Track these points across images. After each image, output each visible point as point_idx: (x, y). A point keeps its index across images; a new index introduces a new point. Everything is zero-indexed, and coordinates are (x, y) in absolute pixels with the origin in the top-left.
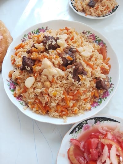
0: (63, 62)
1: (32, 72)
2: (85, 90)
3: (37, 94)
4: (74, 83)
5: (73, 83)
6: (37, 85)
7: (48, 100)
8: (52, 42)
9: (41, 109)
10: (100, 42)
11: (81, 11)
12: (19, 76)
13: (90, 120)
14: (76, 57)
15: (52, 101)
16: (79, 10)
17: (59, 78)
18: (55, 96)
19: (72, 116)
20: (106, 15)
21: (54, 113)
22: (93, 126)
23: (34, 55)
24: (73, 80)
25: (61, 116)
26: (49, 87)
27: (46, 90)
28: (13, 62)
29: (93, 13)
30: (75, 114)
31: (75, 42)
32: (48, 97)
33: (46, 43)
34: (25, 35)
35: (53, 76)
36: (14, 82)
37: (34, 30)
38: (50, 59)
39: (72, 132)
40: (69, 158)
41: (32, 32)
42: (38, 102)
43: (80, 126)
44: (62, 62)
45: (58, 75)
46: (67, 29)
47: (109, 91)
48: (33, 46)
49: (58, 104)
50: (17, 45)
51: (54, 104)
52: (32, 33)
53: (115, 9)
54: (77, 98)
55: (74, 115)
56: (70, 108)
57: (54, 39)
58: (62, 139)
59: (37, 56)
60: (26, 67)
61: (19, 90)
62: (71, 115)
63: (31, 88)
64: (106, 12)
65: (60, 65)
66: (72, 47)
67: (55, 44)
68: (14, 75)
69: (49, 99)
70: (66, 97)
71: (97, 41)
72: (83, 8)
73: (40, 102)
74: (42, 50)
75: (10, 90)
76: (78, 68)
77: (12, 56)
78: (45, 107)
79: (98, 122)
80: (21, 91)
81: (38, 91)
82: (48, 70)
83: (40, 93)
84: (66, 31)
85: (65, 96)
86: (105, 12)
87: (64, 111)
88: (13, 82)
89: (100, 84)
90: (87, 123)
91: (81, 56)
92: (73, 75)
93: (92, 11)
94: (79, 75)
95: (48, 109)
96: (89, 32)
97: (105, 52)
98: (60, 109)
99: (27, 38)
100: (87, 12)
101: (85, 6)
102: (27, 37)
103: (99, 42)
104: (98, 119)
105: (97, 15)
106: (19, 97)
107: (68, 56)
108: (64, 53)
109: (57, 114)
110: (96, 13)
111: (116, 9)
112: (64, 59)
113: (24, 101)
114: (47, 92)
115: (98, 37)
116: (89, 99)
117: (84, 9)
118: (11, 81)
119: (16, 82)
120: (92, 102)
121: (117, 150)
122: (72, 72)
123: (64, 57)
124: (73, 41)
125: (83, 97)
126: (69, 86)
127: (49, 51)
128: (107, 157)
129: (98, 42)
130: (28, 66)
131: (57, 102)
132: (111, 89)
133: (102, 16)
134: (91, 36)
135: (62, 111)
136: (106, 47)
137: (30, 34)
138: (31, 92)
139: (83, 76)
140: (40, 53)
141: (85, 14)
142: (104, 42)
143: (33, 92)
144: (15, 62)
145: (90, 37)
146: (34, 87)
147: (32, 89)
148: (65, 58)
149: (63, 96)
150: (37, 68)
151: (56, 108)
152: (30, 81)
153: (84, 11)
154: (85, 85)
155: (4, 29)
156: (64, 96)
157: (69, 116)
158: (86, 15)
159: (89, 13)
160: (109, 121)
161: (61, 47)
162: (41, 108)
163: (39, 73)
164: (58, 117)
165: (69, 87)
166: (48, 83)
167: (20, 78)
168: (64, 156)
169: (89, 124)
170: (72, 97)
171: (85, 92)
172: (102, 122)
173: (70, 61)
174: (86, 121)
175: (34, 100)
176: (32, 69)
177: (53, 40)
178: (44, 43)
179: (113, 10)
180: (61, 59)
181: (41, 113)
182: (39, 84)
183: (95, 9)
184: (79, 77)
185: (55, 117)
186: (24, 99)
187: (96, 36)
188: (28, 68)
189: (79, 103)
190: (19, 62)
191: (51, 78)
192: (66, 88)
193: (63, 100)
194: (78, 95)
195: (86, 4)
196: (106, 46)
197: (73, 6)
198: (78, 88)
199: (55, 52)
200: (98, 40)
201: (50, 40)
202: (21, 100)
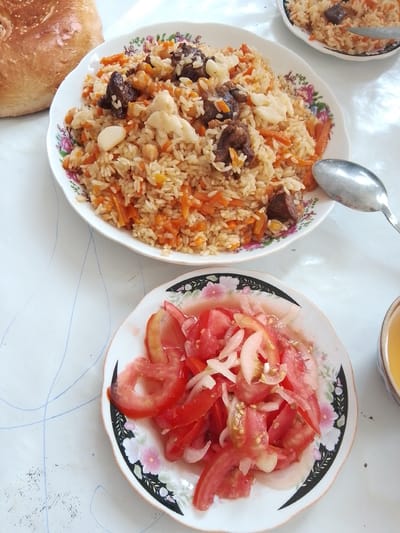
0: (203, 112)
1: (123, 115)
2: (238, 198)
3: (119, 172)
4: (214, 164)
5: (211, 164)
6: (126, 151)
7: (141, 190)
8: (194, 60)
9: (116, 211)
10: (322, 110)
11: (301, 26)
12: (89, 121)
13: (229, 277)
14: (242, 115)
15: (149, 197)
16: (299, 21)
17: (182, 146)
18: (159, 186)
19: (187, 253)
20: (364, 54)
21: (144, 230)
22: (230, 293)
23: (141, 78)
24: (214, 157)
25: (159, 243)
26: (152, 157)
27: (141, 163)
28: (86, 90)
29: (332, 39)
30: (196, 250)
31: (252, 82)
32: (141, 183)
33: (179, 59)
34: (138, 38)
35: (170, 137)
36: (74, 138)
37: (164, 35)
38: (176, 96)
39: (174, 289)
40: (146, 342)
41: (158, 38)
42: (115, 192)
43: (199, 283)
44: (201, 111)
45: (181, 139)
46: (244, 49)
47: (298, 225)
48: (148, 60)
49: (161, 211)
50: (110, 54)
51: (150, 206)
52: (155, 39)
53: (395, 45)
54: (212, 211)
55: (191, 251)
56: (188, 232)
57: (203, 56)
58: (145, 294)
59: (147, 81)
60: (114, 98)
61: (78, 155)
62: (185, 249)
63: (109, 152)
64: (366, 44)
65: (194, 118)
66: (238, 86)
67: (200, 68)
68: (80, 117)
69: (144, 187)
70: (184, 198)
71: (314, 105)
72: (309, 19)
73: (120, 194)
74: (163, 73)
75: (57, 150)
76: (233, 131)
77: (89, 77)
78: (128, 210)
79: (247, 289)
80: (83, 158)
81: (124, 162)
82: (162, 116)
83: (126, 169)
84: (242, 53)
85: (185, 194)
86: (362, 44)
87: (170, 232)
88: (71, 137)
89: (281, 205)
90: (218, 282)
91: (254, 115)
92: (218, 145)
93: (330, 33)
94: (230, 149)
95: (133, 215)
96: (302, 78)
97: (326, 135)
98: (162, 223)
99: (141, 48)
100: (317, 32)
101: (315, 15)
102: (142, 45)
103: (318, 110)
104: (247, 282)
105: (339, 47)
106: (74, 172)
107: (221, 99)
108: (215, 92)
109: (151, 233)
110: (339, 41)
111: (395, 48)
112: (207, 104)
113: (83, 185)
114: (144, 170)
115: (321, 97)
116: (242, 226)
117: (311, 22)
118: (67, 133)
119: (78, 139)
120: (249, 240)
121: (265, 347)
122: (218, 137)
123: (210, 99)
124: (248, 76)
125: (227, 214)
126: (201, 172)
127: (181, 79)
128: (235, 350)
129: (316, 108)
130: (120, 96)
131: (160, 202)
132: (305, 221)
133: (351, 51)
134: (303, 89)
135: (166, 230)
136: (332, 126)
137: (151, 41)
138: (107, 161)
139: (242, 154)
140: (157, 79)
141: (309, 37)
142: (332, 111)
143: (112, 164)
144: (91, 94)
145: (301, 92)
146: (116, 152)
147: (111, 157)
148: (211, 104)
149: (178, 194)
150: (138, 107)
151: (153, 220)
152: (111, 135)
153: (309, 27)
154: (240, 187)
155: (92, 11)
156: (181, 194)
157: (179, 251)
158: (311, 39)
159: (321, 37)
160: (274, 296)
161: (212, 79)
162: (118, 209)
163: (138, 121)
164: (152, 242)
165: (201, 179)
166: (151, 149)
167: (91, 126)
168: (136, 332)
169: (221, 285)
170: (198, 202)
171: (234, 205)
172: (257, 292)
173: (222, 113)
174: (218, 275)
175: (107, 185)
176: (125, 109)
177: (199, 58)
178: (175, 58)
179: (387, 47)
180: (202, 102)
181: (116, 221)
182: (132, 148)
183: (338, 30)
184: (229, 156)
185: (145, 242)
186: (84, 181)
187: (316, 94)
188: (116, 102)
189: (213, 226)
190: (101, 89)
191: (163, 140)
192: (192, 179)
193: (177, 204)
194: (216, 205)
195: (319, 12)
196: (333, 122)
197: (285, 7)
198: (222, 188)
199: (195, 85)
200: (318, 105)
201: (191, 55)
202: (78, 181)
